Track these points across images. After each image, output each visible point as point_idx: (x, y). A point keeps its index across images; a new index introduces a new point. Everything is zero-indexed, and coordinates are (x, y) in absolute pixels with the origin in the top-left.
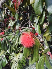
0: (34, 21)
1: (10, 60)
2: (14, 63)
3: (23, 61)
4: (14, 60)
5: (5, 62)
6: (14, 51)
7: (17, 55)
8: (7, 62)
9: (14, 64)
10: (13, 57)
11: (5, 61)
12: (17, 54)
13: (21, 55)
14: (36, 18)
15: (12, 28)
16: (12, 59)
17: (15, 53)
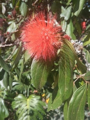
0: (61, 16)
1: (14, 108)
2: (22, 116)
3: (40, 113)
4: (21, 109)
5: (4, 113)
6: (21, 92)
7: (28, 100)
8: (7, 114)
9: (21, 118)
10: (20, 104)
11: (3, 111)
12: (28, 97)
13: (35, 99)
14: (64, 10)
15: (13, 37)
16: (17, 106)
17: (24, 95)
